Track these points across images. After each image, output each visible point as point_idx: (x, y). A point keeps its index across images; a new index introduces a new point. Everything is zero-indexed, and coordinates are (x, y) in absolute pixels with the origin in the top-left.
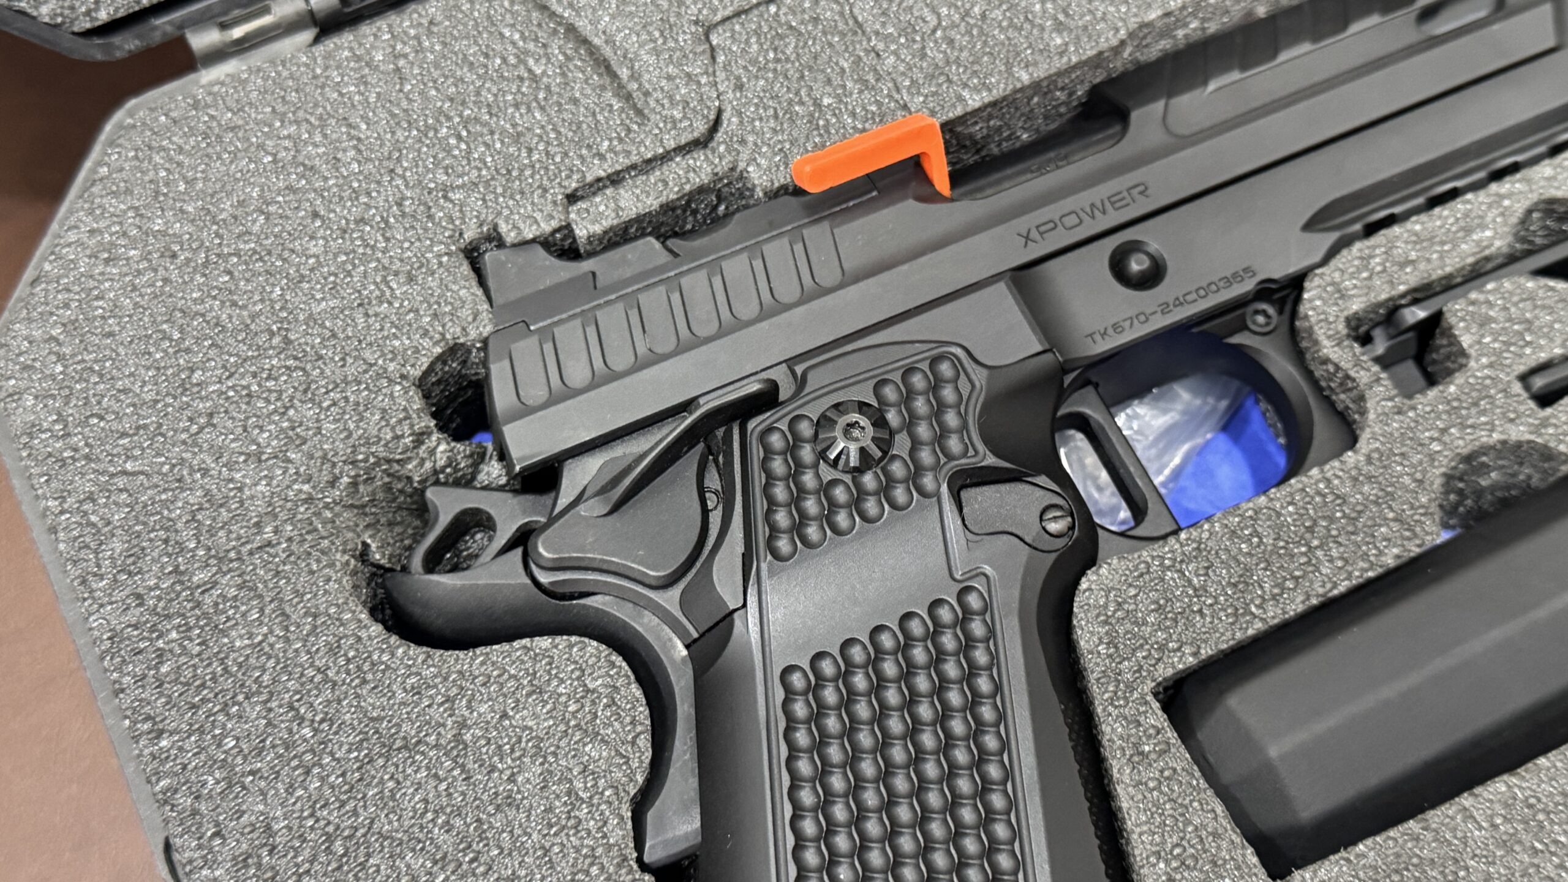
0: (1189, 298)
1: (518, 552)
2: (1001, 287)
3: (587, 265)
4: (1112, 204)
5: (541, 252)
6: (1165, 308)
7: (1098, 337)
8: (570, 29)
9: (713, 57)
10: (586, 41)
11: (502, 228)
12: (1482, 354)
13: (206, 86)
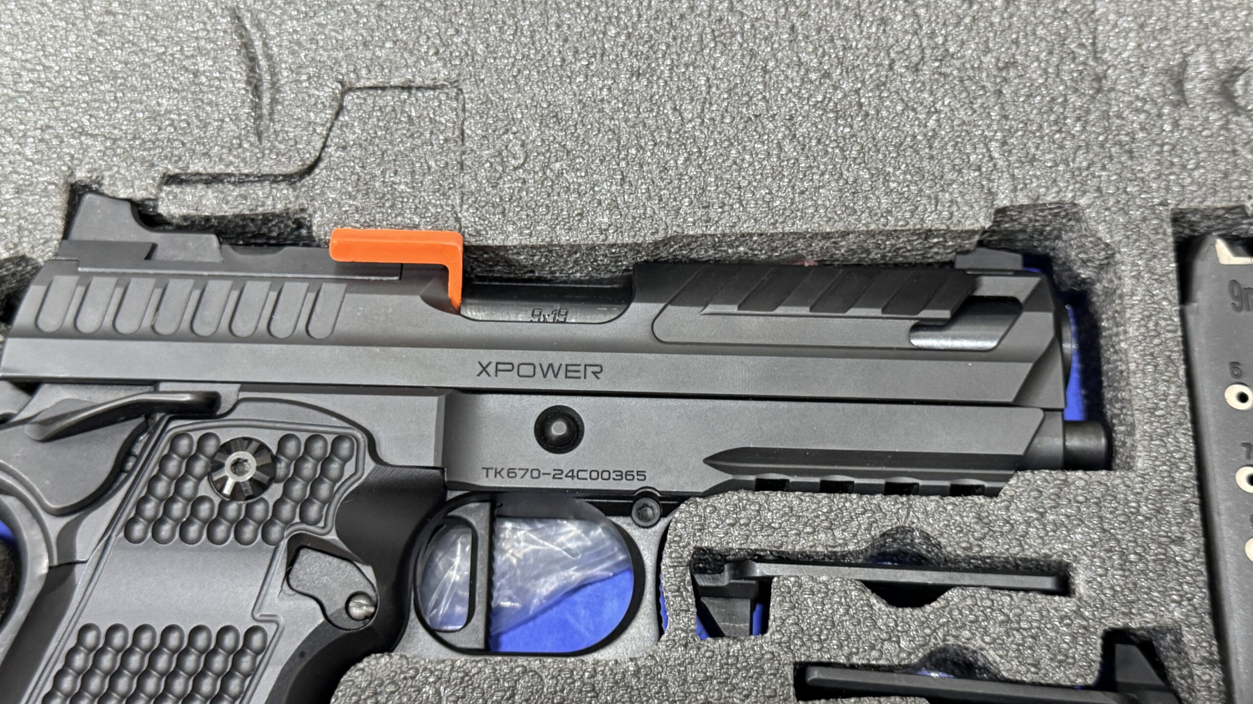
0: (581, 475)
2: (435, 401)
3: (154, 237)
4: (567, 371)
5: (128, 211)
6: (558, 474)
7: (492, 473)
8: (247, 45)
9: (337, 114)
10: (253, 59)
11: (106, 182)
12: (778, 630)
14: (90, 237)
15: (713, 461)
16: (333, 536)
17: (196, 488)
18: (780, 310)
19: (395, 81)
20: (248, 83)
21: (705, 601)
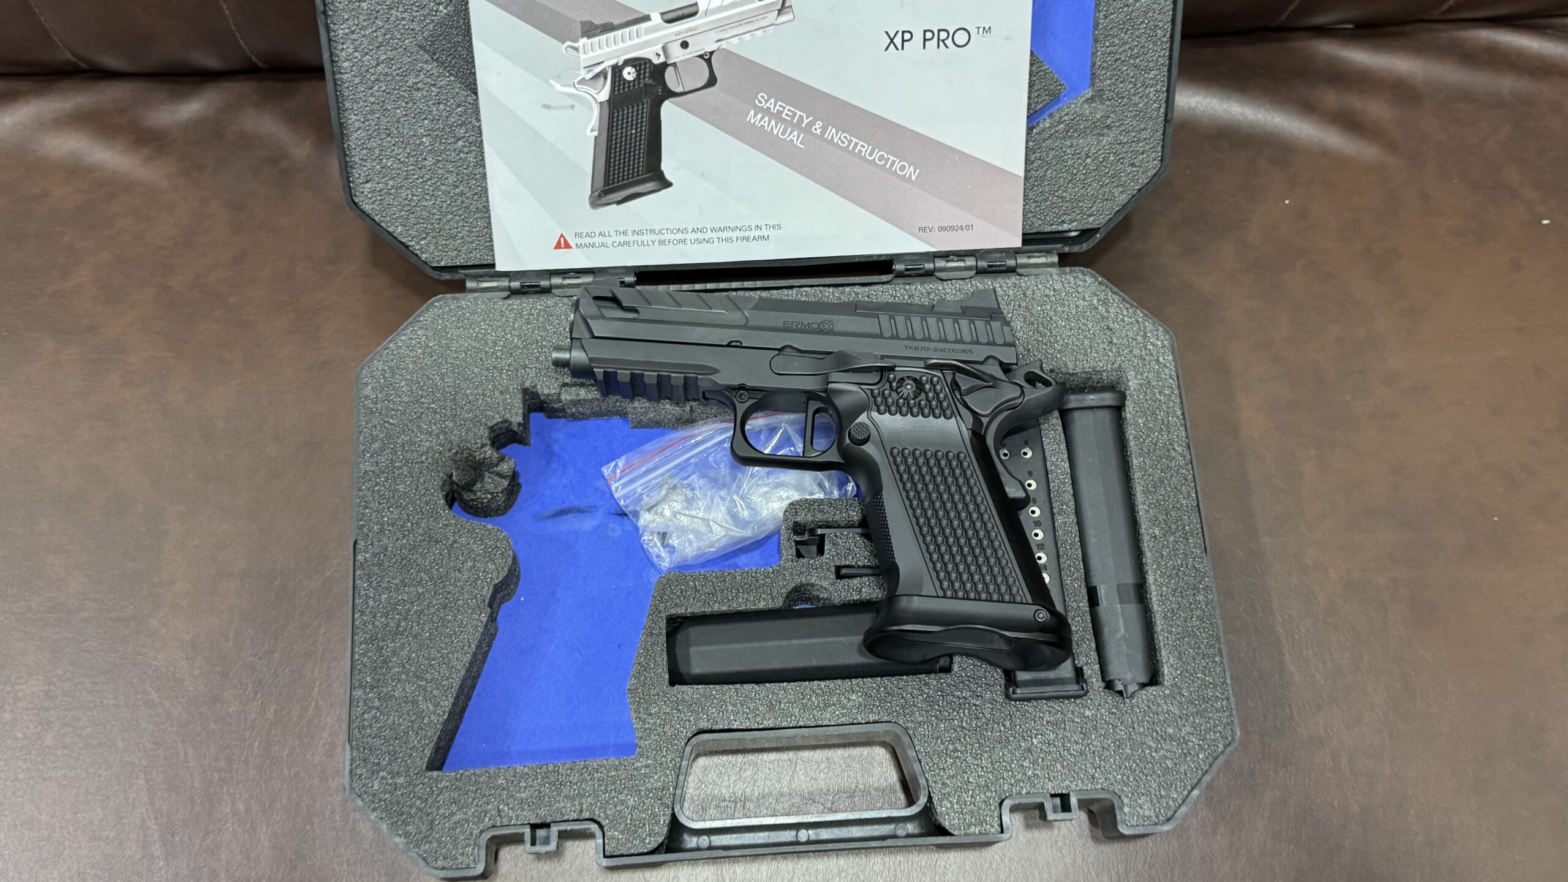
12: (829, 554)
13: (464, 301)
21: (799, 546)
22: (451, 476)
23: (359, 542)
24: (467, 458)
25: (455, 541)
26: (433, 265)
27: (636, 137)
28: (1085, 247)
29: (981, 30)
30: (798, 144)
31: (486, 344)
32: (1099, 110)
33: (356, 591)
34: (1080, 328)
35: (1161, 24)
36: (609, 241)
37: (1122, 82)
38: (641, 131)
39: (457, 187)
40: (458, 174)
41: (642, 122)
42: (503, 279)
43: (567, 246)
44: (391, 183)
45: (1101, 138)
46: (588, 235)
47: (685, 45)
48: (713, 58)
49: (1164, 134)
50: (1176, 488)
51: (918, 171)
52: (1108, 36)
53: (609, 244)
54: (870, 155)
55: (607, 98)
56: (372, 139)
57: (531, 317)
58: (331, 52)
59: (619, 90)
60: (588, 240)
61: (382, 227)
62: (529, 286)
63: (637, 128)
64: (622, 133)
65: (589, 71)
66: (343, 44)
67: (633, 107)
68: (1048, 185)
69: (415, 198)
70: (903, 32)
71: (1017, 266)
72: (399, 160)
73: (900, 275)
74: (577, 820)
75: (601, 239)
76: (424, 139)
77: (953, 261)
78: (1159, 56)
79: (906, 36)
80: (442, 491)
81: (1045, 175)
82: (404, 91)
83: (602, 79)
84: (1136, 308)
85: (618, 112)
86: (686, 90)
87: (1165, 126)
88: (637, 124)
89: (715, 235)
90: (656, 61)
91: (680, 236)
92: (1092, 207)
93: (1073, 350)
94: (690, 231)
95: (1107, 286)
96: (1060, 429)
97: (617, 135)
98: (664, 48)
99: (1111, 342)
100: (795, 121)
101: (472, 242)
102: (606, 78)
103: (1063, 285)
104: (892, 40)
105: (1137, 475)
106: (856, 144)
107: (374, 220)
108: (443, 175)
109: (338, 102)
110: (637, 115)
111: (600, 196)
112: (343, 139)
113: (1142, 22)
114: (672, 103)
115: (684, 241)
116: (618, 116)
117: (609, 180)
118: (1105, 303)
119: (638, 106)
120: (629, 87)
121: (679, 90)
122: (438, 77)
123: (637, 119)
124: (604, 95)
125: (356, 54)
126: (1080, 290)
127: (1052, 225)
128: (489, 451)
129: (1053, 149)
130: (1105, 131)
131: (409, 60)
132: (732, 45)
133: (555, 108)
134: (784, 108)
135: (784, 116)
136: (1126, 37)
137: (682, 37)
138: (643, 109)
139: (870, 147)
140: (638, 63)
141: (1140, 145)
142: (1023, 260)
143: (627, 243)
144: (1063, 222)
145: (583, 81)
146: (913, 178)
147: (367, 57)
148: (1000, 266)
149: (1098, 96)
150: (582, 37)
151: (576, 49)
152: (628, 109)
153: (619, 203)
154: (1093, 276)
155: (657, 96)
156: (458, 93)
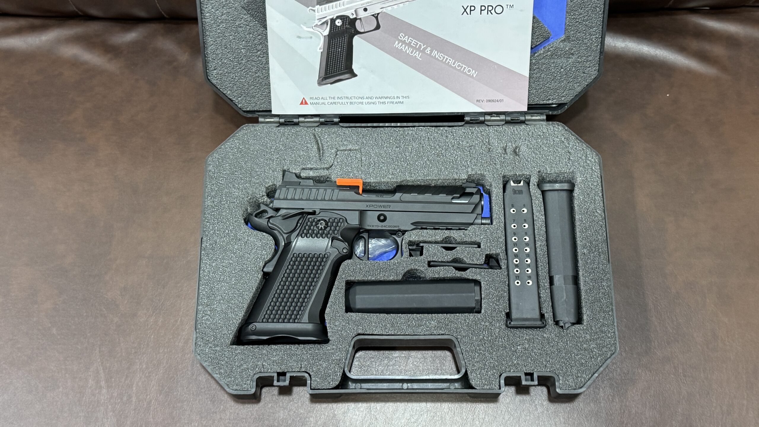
0: (387, 226)
1: (268, 219)
2: (357, 212)
3: (300, 180)
5: (295, 175)
6: (382, 226)
7: (369, 226)
8: (317, 141)
9: (336, 155)
10: (318, 144)
11: (290, 169)
12: (425, 255)
13: (258, 127)
14: (287, 180)
15: (412, 224)
16: (340, 237)
17: (314, 228)
18: (425, 195)
19: (348, 149)
20: (318, 149)
21: (411, 252)
22: (247, 210)
23: (203, 238)
24: (255, 201)
25: (248, 240)
26: (244, 110)
27: (341, 53)
28: (560, 112)
29: (509, 6)
30: (419, 58)
31: (267, 148)
32: (568, 46)
33: (201, 261)
34: (554, 151)
35: (599, 5)
36: (326, 101)
37: (579, 33)
38: (343, 50)
39: (257, 73)
40: (257, 67)
41: (344, 45)
42: (276, 118)
43: (306, 103)
44: (226, 70)
45: (569, 59)
46: (316, 98)
47: (365, 10)
48: (379, 16)
49: (599, 58)
50: (596, 231)
51: (477, 72)
52: (572, 10)
53: (326, 103)
54: (454, 64)
55: (328, 34)
56: (218, 50)
57: (289, 136)
58: (201, 9)
59: (333, 30)
60: (316, 101)
61: (221, 91)
62: (288, 122)
63: (341, 48)
64: (334, 50)
65: (320, 21)
66: (207, 5)
67: (340, 38)
68: (542, 81)
69: (236, 78)
70: (471, 6)
71: (526, 120)
72: (230, 60)
73: (468, 123)
74: (299, 372)
75: (322, 101)
76: (242, 50)
77: (494, 117)
78: (598, 21)
79: (472, 8)
80: (243, 216)
81: (540, 76)
82: (234, 28)
83: (325, 25)
84: (583, 143)
85: (333, 40)
86: (366, 31)
87: (600, 54)
88: (341, 46)
89: (377, 100)
90: (351, 17)
91: (360, 100)
92: (563, 93)
93: (551, 162)
94: (365, 98)
95: (569, 132)
96: (541, 200)
97: (332, 51)
98: (356, 11)
99: (570, 159)
100: (417, 47)
101: (262, 100)
102: (327, 24)
103: (548, 130)
104: (465, 10)
105: (577, 223)
106: (447, 59)
107: (217, 88)
108: (250, 67)
109: (203, 32)
110: (342, 42)
111: (323, 80)
112: (205, 49)
113: (589, 4)
114: (359, 37)
115: (362, 103)
116: (333, 42)
117: (327, 73)
118: (567, 139)
119: (342, 38)
120: (338, 29)
121: (362, 31)
122: (250, 21)
123: (342, 44)
124: (327, 32)
125: (213, 10)
126: (556, 133)
127: (544, 100)
128: (266, 199)
129: (544, 64)
130: (571, 56)
131: (237, 13)
132: (388, 10)
133: (303, 38)
134: (412, 41)
135: (412, 44)
136: (582, 11)
137: (365, 6)
138: (344, 39)
139: (454, 61)
140: (343, 18)
141: (588, 63)
142: (528, 117)
143: (335, 103)
144: (549, 99)
145: (316, 26)
146: (474, 76)
147: (218, 11)
148: (517, 120)
149: (568, 39)
150: (317, 5)
151: (314, 11)
152: (337, 39)
153: (331, 83)
154: (563, 127)
155: (352, 33)
156: (259, 29)
